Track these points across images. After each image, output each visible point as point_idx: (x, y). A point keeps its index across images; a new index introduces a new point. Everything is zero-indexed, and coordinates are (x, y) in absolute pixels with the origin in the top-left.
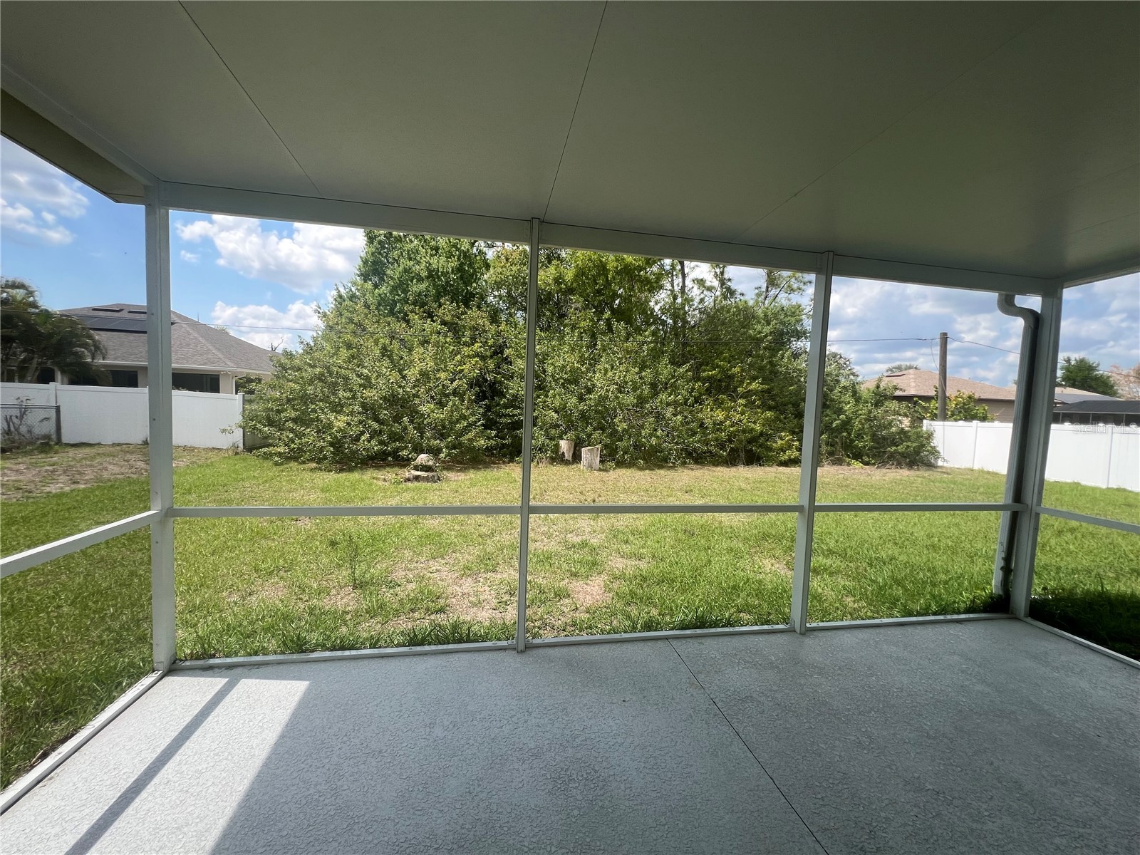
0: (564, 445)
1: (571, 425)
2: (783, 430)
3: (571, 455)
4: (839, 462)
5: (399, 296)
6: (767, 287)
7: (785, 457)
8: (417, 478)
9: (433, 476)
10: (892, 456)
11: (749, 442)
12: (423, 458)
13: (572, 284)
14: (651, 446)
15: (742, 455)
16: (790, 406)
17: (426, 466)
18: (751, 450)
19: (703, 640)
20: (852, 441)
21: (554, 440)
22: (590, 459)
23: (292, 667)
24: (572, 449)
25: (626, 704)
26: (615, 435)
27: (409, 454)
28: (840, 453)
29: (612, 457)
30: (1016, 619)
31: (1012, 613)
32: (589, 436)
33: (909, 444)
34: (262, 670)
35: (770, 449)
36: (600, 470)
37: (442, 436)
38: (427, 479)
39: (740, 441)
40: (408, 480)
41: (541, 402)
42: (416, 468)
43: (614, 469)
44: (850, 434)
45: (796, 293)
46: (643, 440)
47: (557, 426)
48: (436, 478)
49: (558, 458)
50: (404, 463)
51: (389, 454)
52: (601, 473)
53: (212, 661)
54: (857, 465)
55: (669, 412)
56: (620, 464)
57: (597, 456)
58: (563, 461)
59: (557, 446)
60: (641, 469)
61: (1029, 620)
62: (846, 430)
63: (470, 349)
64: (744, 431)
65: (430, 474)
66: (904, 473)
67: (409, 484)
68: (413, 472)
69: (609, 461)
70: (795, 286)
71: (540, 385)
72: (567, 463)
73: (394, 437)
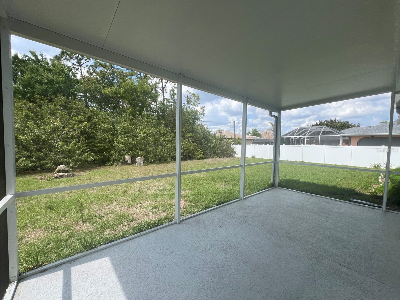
0: (127, 158)
1: (130, 149)
2: (198, 148)
3: (130, 161)
4: (213, 157)
5: (29, 90)
6: (187, 104)
7: (200, 157)
8: (61, 176)
9: (71, 175)
10: (225, 155)
11: (189, 152)
12: (61, 167)
13: (123, 95)
14: (161, 156)
15: (188, 157)
16: (198, 141)
17: (65, 170)
18: (190, 155)
19: (224, 207)
20: (216, 151)
21: (123, 156)
22: (140, 162)
23: (93, 255)
24: (131, 159)
25: (222, 227)
26: (148, 152)
27: (52, 166)
28: (213, 155)
29: (147, 161)
30: (276, 188)
31: (275, 187)
32: (138, 153)
33: (229, 151)
34: (78, 261)
35: (195, 155)
36: (144, 165)
37: (70, 157)
38: (67, 176)
39: (187, 153)
40: (56, 177)
41: (115, 141)
42: (59, 172)
43: (149, 164)
44: (215, 149)
45: (196, 106)
46: (158, 154)
47: (124, 150)
48: (72, 175)
49: (125, 163)
50: (51, 170)
51: (38, 167)
52: (145, 166)
53: (43, 268)
54: (217, 158)
55: (165, 143)
56: (151, 163)
57: (142, 160)
58: (127, 163)
59: (124, 158)
60: (158, 164)
61: (279, 187)
62: (214, 148)
63: (77, 118)
64: (188, 149)
65: (69, 174)
66: (229, 159)
67: (57, 180)
68: (58, 174)
69: (146, 162)
70: (195, 104)
71: (113, 134)
72: (129, 164)
73: (39, 159)
